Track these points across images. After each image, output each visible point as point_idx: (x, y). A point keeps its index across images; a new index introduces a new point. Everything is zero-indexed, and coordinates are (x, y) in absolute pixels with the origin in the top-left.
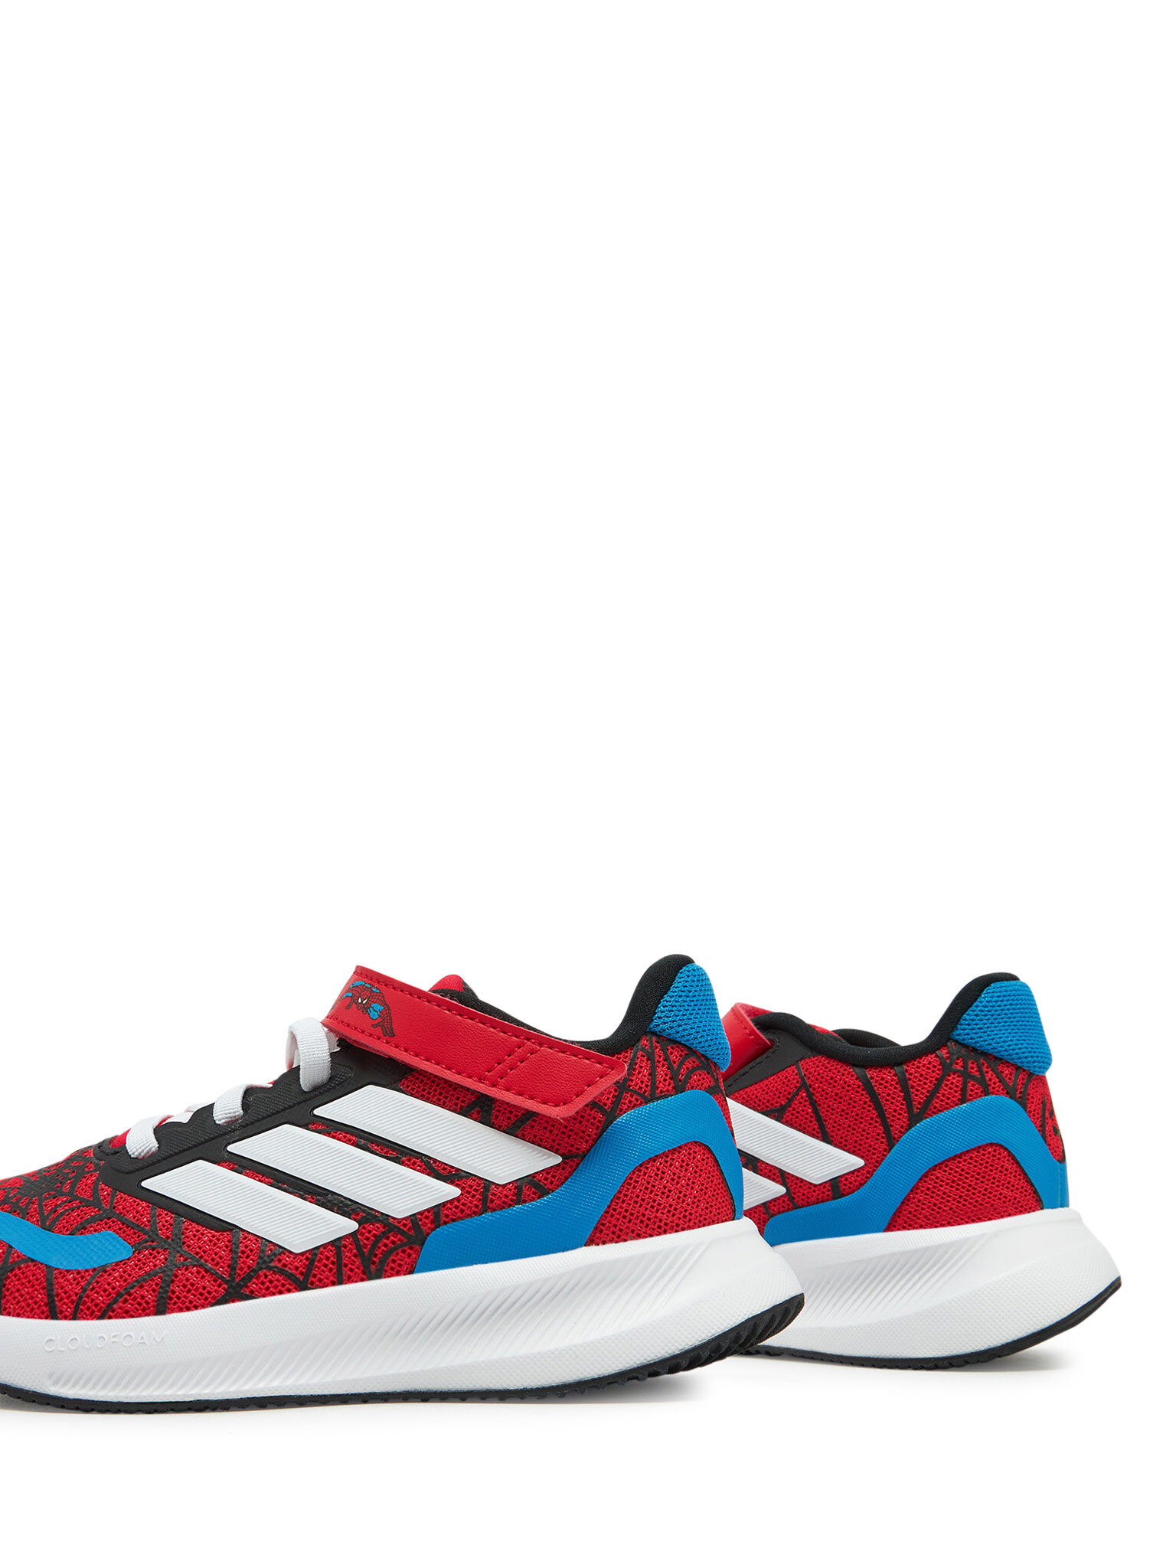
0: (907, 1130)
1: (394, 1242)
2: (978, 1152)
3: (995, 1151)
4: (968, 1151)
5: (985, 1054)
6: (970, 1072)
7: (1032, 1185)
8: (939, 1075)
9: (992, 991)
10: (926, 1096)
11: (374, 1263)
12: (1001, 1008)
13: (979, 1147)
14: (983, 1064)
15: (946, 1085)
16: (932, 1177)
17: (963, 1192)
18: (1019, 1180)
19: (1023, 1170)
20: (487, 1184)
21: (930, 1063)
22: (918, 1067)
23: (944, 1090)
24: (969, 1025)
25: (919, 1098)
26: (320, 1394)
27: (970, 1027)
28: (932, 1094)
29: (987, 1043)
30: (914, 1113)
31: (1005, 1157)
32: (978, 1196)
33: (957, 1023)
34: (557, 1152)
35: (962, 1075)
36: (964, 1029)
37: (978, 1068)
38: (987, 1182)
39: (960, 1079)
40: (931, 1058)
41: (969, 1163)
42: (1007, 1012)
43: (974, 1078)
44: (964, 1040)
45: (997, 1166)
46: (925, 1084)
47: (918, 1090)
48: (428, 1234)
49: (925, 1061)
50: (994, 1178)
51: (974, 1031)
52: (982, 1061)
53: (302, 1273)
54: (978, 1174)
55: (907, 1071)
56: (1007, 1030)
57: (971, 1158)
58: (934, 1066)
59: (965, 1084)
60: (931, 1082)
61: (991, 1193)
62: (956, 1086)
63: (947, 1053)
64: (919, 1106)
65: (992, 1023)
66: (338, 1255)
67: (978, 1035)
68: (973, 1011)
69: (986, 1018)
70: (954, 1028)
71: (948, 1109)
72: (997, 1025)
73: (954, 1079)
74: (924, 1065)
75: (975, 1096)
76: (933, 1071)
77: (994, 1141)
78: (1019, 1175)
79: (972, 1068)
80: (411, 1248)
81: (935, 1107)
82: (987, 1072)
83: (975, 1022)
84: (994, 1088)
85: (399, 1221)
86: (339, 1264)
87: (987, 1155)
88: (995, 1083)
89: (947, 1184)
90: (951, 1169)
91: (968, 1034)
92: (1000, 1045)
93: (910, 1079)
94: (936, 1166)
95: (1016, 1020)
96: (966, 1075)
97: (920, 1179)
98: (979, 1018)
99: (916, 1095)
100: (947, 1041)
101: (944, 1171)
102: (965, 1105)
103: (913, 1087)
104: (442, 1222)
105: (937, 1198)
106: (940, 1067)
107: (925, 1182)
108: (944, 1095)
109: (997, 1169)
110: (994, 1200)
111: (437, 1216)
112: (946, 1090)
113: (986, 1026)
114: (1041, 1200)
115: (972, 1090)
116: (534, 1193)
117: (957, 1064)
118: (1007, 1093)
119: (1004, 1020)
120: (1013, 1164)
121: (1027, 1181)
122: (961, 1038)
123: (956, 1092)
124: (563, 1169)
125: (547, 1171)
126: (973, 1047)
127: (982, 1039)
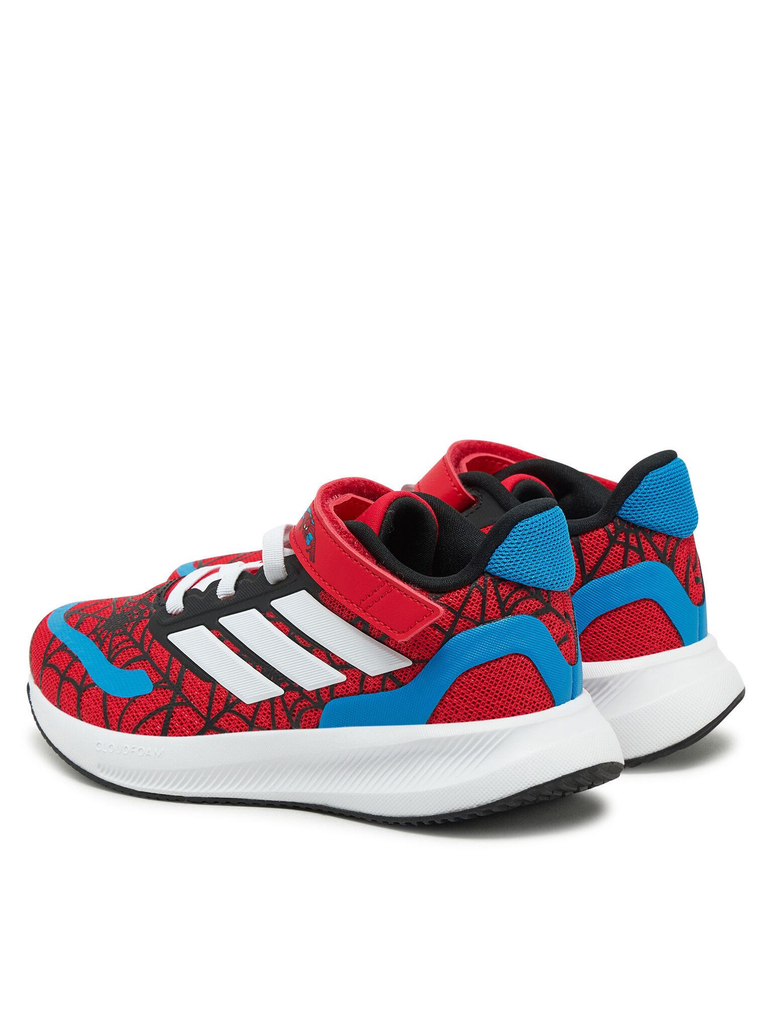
0: (581, 587)
1: (305, 705)
2: (634, 605)
3: (647, 604)
4: (626, 605)
5: (642, 529)
6: (631, 543)
7: (675, 628)
8: (606, 545)
9: (650, 479)
10: (596, 562)
11: (294, 715)
12: (656, 493)
13: (635, 602)
14: (641, 536)
15: (612, 554)
16: (598, 624)
17: (621, 637)
18: (666, 625)
19: (668, 617)
20: (364, 675)
21: (599, 536)
22: (590, 539)
23: (611, 557)
24: (630, 507)
25: (590, 562)
26: (260, 799)
27: (631, 509)
28: (601, 560)
29: (644, 521)
30: (587, 574)
31: (655, 609)
32: (633, 640)
33: (622, 505)
34: (409, 658)
35: (624, 546)
36: (627, 511)
37: (637, 540)
38: (640, 629)
39: (622, 549)
40: (601, 532)
41: (627, 614)
42: (661, 495)
43: (633, 548)
44: (626, 518)
45: (649, 616)
46: (595, 552)
47: (589, 557)
48: (326, 703)
49: (595, 534)
50: (646, 625)
51: (634, 512)
52: (640, 534)
53: (250, 717)
54: (634, 622)
55: (581, 541)
56: (660, 510)
57: (629, 610)
58: (603, 539)
59: (626, 553)
60: (600, 551)
61: (642, 637)
62: (620, 555)
63: (613, 528)
64: (590, 569)
65: (649, 506)
66: (272, 708)
67: (637, 515)
68: (634, 496)
69: (644, 502)
70: (619, 509)
71: (613, 572)
72: (652, 507)
73: (618, 549)
74: (595, 538)
75: (634, 562)
76: (602, 543)
77: (647, 597)
78: (666, 621)
79: (632, 540)
80: (317, 710)
81: (602, 571)
82: (644, 543)
83: (635, 505)
84: (648, 555)
85: (308, 692)
86: (273, 714)
87: (641, 608)
88: (649, 551)
89: (610, 630)
90: (613, 619)
91: (629, 515)
92: (654, 522)
93: (584, 548)
94: (602, 616)
95: (668, 500)
96: (626, 546)
97: (590, 625)
98: (638, 502)
99: (588, 561)
100: (614, 518)
101: (608, 620)
102: (625, 569)
103: (586, 554)
104: (334, 696)
105: (601, 640)
106: (607, 540)
107: (593, 627)
108: (609, 561)
109: (648, 618)
110: (645, 643)
111: (332, 692)
112: (611, 558)
113: (644, 508)
114: (682, 639)
115: (631, 558)
116: (393, 685)
117: (621, 537)
118: (659, 558)
119: (658, 502)
120: (661, 613)
121: (671, 626)
122: (624, 517)
123: (619, 559)
124: (413, 669)
125: (402, 670)
126: (633, 524)
127: (640, 518)
